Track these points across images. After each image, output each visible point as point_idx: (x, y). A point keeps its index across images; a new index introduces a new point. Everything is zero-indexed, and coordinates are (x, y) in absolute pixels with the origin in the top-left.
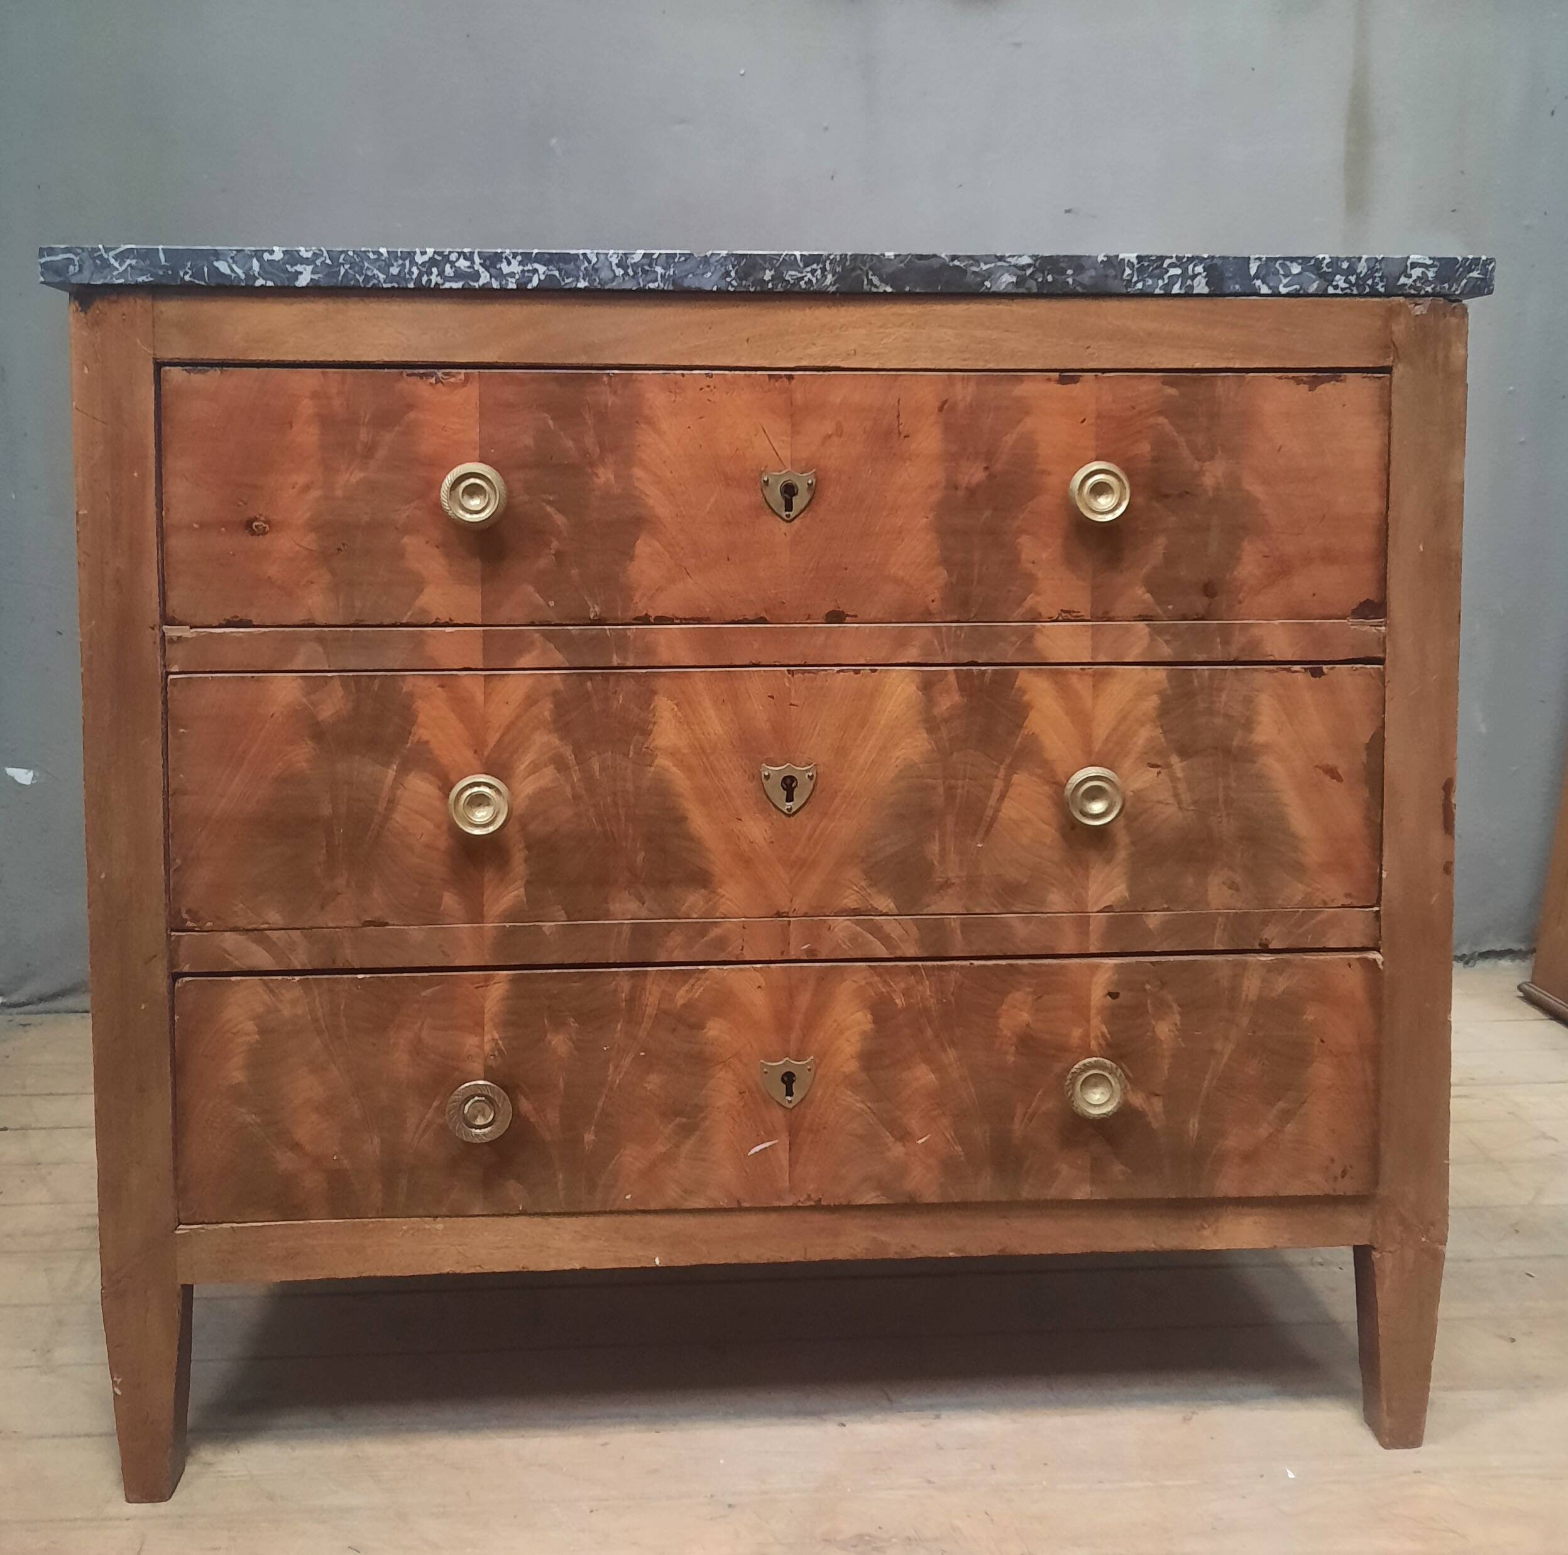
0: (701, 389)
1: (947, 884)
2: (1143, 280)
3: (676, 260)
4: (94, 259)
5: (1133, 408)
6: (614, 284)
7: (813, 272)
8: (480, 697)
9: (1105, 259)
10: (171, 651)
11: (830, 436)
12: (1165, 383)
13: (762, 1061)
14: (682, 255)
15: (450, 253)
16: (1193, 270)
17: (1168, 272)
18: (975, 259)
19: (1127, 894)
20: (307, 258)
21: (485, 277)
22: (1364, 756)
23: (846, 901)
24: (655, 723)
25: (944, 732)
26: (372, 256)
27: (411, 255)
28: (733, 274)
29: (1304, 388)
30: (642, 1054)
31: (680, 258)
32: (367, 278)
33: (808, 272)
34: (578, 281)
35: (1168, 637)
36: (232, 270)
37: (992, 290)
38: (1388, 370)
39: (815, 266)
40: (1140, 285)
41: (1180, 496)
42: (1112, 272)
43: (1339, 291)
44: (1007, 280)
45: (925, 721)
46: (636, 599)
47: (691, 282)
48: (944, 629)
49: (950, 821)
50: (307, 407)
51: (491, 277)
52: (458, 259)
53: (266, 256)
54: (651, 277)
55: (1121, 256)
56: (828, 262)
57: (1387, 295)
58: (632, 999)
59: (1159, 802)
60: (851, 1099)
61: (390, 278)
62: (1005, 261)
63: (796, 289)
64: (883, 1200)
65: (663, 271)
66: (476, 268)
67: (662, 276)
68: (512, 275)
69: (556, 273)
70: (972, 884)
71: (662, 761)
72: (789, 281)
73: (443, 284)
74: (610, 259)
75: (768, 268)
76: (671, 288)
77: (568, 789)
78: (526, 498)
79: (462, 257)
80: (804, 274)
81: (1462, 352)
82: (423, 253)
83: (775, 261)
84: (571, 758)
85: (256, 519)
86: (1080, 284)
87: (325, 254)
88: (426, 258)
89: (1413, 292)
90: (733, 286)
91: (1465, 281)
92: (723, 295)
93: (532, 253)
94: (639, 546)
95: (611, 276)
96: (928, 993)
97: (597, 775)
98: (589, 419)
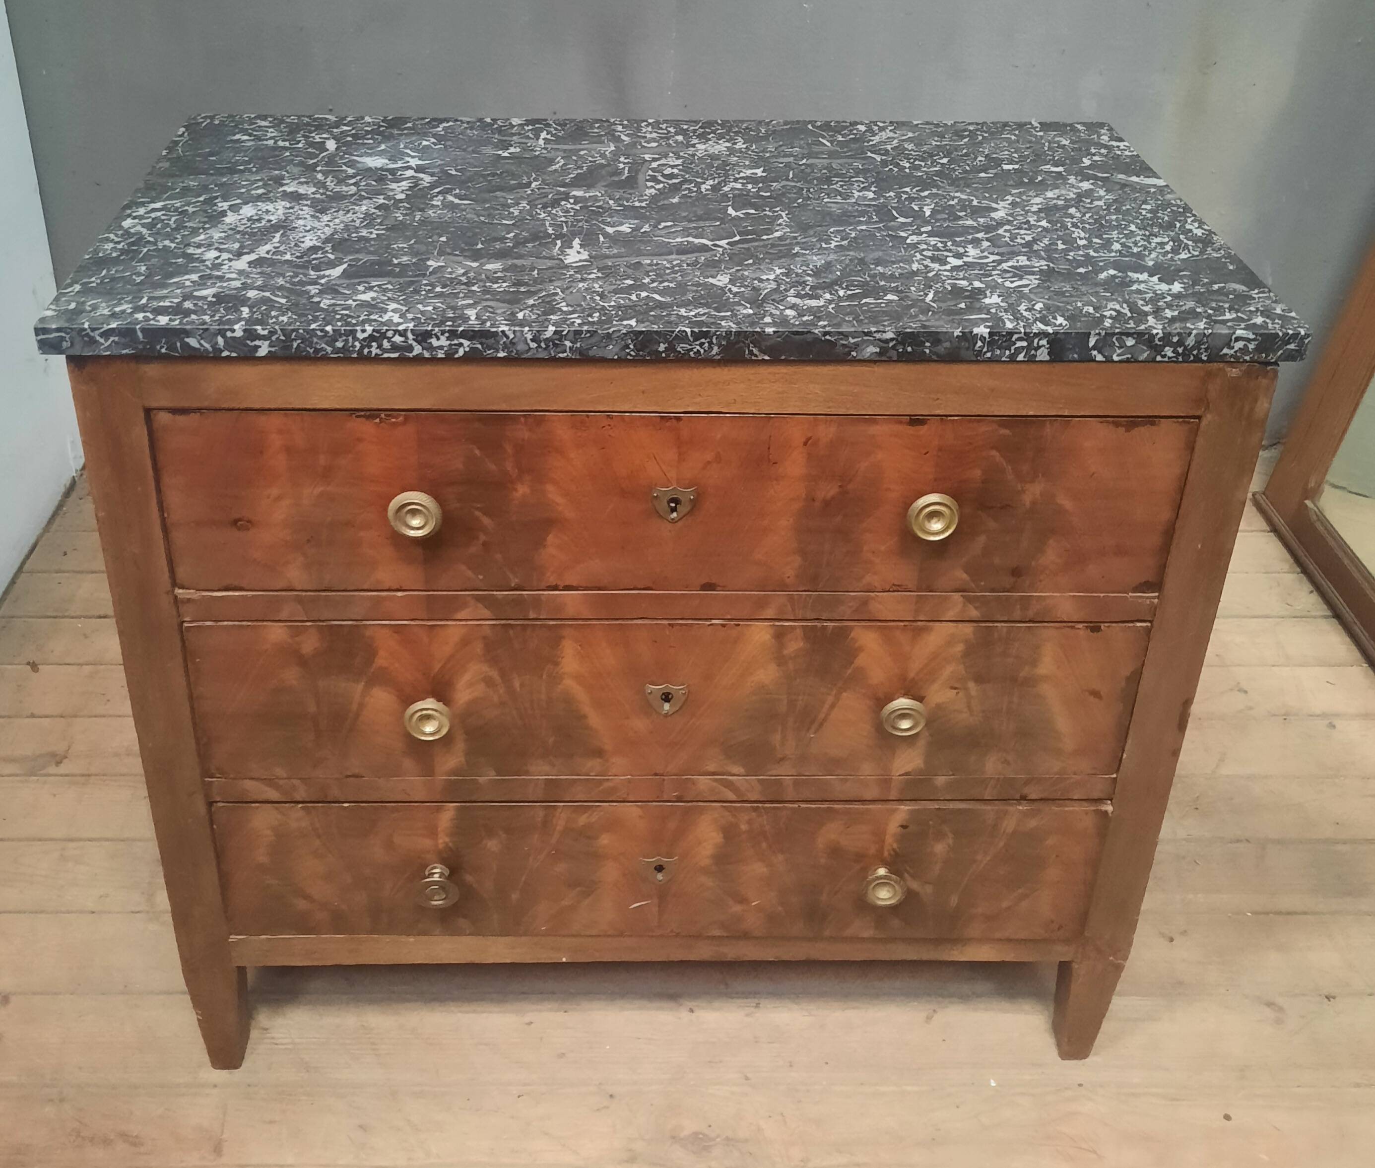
0: (603, 426)
1: (783, 759)
2: (993, 351)
3: (583, 336)
4: (83, 336)
5: (971, 444)
6: (529, 354)
7: (701, 345)
8: (425, 640)
9: (961, 334)
10: (183, 609)
11: (709, 462)
12: (1002, 425)
13: (641, 858)
14: (588, 331)
15: (387, 330)
16: (1038, 343)
17: (1015, 344)
18: (844, 335)
19: (922, 766)
20: (264, 336)
21: (417, 349)
22: (1123, 684)
23: (706, 767)
24: (562, 658)
25: (791, 666)
26: (319, 333)
27: (353, 333)
28: (631, 346)
29: (1121, 430)
30: (553, 852)
31: (586, 334)
32: (317, 351)
33: (697, 345)
34: (498, 351)
35: (977, 605)
36: (201, 345)
37: (858, 358)
38: (1199, 417)
39: (703, 340)
40: (989, 355)
41: (1002, 508)
42: (965, 344)
43: (1166, 359)
44: (871, 350)
45: (776, 658)
46: (549, 574)
47: (594, 352)
48: (796, 597)
49: (790, 721)
50: (276, 440)
51: (423, 349)
52: (394, 336)
53: (229, 334)
54: (560, 349)
55: (975, 331)
56: (714, 338)
57: (1209, 361)
58: (545, 822)
59: (955, 711)
60: (705, 880)
61: (337, 350)
62: (871, 336)
63: (686, 357)
64: (725, 934)
65: (571, 345)
66: (410, 342)
67: (571, 348)
68: (441, 347)
69: (479, 346)
70: (803, 759)
71: (569, 683)
72: (680, 352)
73: (382, 355)
74: (525, 336)
75: (662, 342)
76: (578, 357)
77: (496, 698)
78: (458, 505)
79: (397, 333)
80: (693, 347)
81: (1266, 405)
82: (364, 331)
83: (668, 337)
84: (498, 679)
85: (240, 520)
86: (936, 353)
87: (279, 332)
88: (366, 335)
89: (1232, 360)
90: (631, 355)
91: (1281, 352)
92: (621, 362)
93: (457, 331)
94: (550, 538)
95: (527, 348)
96: (765, 822)
97: (518, 689)
98: (509, 449)
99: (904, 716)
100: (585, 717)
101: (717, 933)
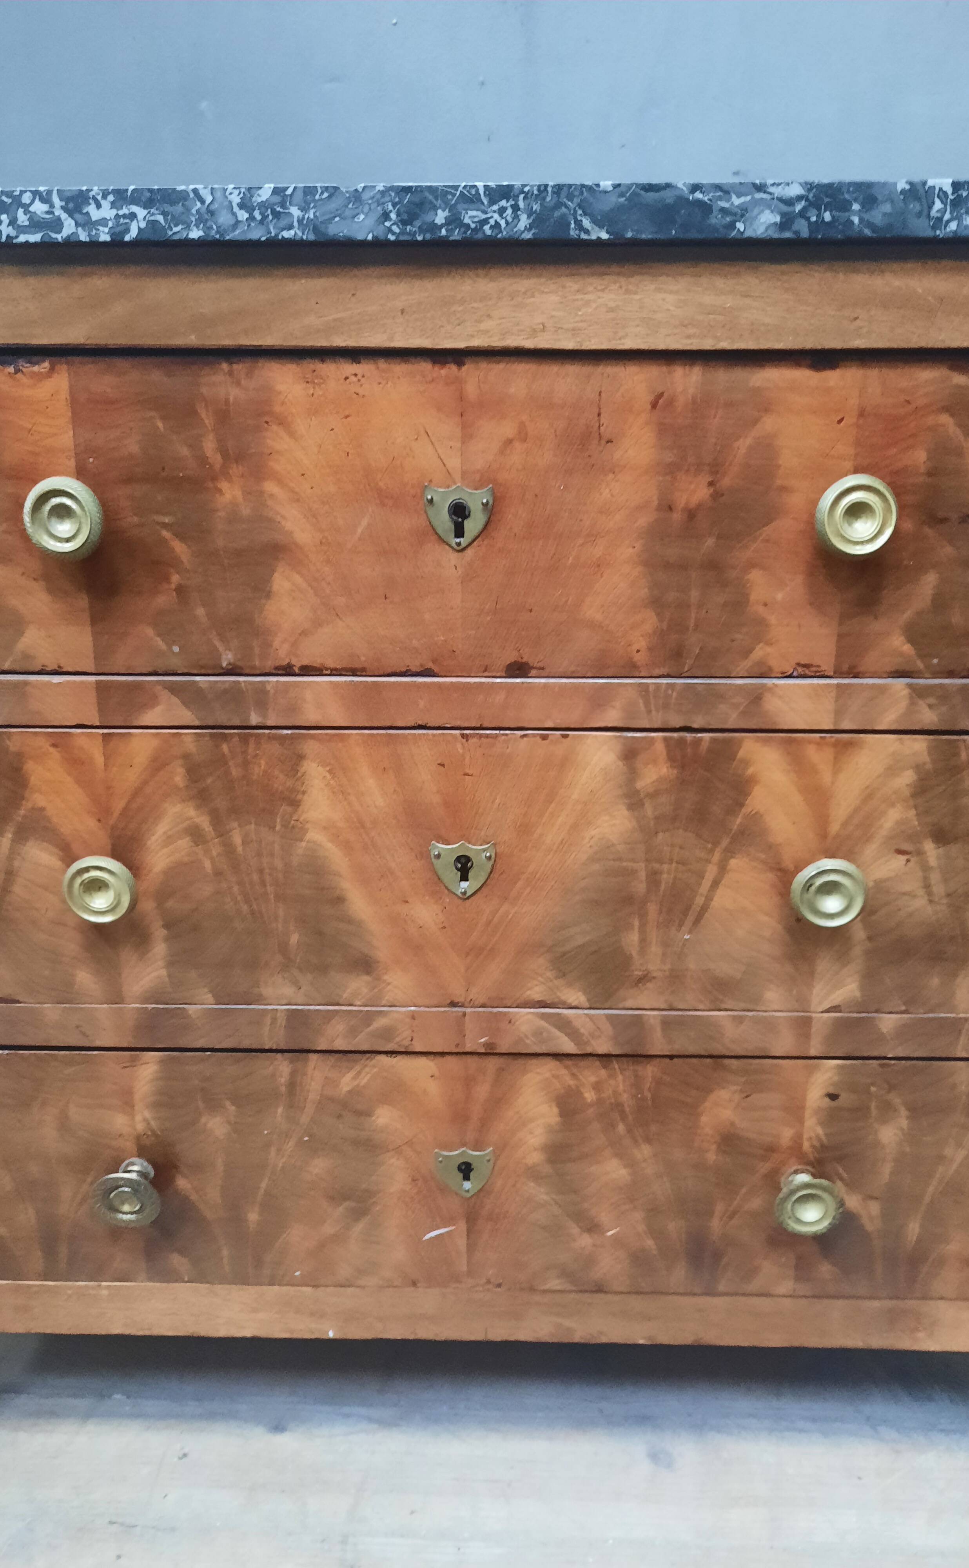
0: (346, 378)
1: (644, 979)
2: (959, 218)
3: (317, 197)
5: (908, 402)
6: (237, 232)
7: (502, 211)
8: (99, 760)
9: (907, 187)
11: (511, 441)
13: (436, 1150)
14: (324, 189)
15: (22, 192)
18: (723, 190)
19: (858, 994)
21: (69, 227)
23: (528, 993)
24: (304, 793)
25: (649, 809)
28: (393, 216)
30: (306, 1139)
31: (322, 193)
33: (494, 212)
34: (188, 227)
35: (933, 701)
37: (744, 238)
39: (503, 203)
40: (953, 226)
41: (960, 520)
42: (914, 206)
44: (767, 220)
45: (627, 796)
46: (277, 645)
47: (339, 229)
48: (651, 687)
49: (652, 909)
51: (77, 225)
52: (32, 202)
54: (283, 222)
55: (930, 183)
56: (522, 196)
58: (292, 1085)
59: (904, 894)
60: (534, 1190)
62: (765, 192)
63: (480, 236)
65: (300, 213)
66: (57, 214)
67: (300, 221)
68: (103, 222)
69: (160, 218)
70: (675, 978)
71: (314, 835)
72: (468, 225)
73: (17, 237)
74: (231, 197)
75: (440, 208)
76: (312, 237)
77: (208, 865)
79: (38, 197)
80: (489, 215)
83: (450, 197)
84: (209, 830)
86: (870, 225)
90: (394, 233)
93: (127, 190)
94: (278, 579)
95: (232, 222)
96: (621, 1087)
97: (240, 849)
99: (830, 888)
100: (340, 900)
101: (554, 1283)
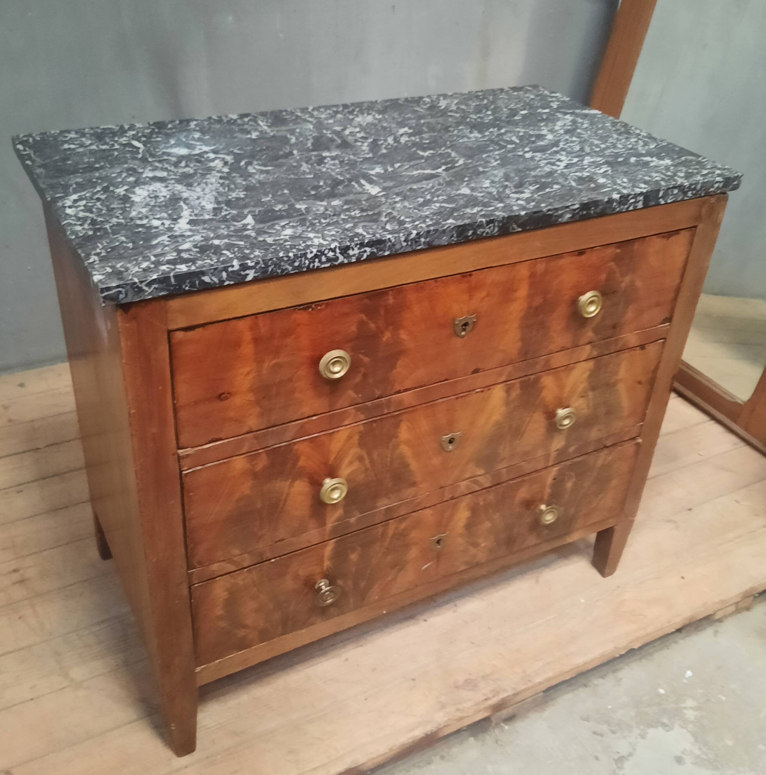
1: (503, 459)
2: (620, 207)
3: (431, 234)
4: (133, 288)
5: (603, 260)
6: (402, 250)
7: (490, 228)
8: (328, 442)
9: (607, 200)
10: (183, 462)
11: (484, 298)
12: (618, 248)
13: (430, 539)
14: (434, 230)
15: (325, 250)
16: (639, 199)
17: (630, 201)
18: (557, 210)
19: (565, 444)
20: (252, 266)
21: (341, 259)
22: (651, 374)
23: (466, 475)
24: (400, 433)
25: (512, 405)
26: (285, 259)
27: (305, 255)
28: (455, 235)
29: (665, 240)
30: (386, 551)
31: (433, 232)
32: (283, 271)
33: (487, 228)
34: (385, 252)
35: (597, 348)
36: (212, 280)
37: (561, 222)
38: (695, 227)
39: (491, 225)
40: (618, 209)
41: (613, 293)
42: (609, 205)
43: (688, 198)
44: (568, 216)
45: (506, 403)
46: (396, 384)
47: (436, 243)
48: (517, 365)
49: (509, 436)
50: (248, 336)
51: (344, 258)
52: (329, 252)
53: (230, 269)
54: (418, 244)
55: (613, 198)
56: (497, 222)
57: (704, 196)
58: (383, 534)
59: (583, 409)
60: (460, 540)
61: (295, 268)
62: (569, 208)
63: (482, 237)
64: (467, 567)
65: (424, 240)
66: (337, 255)
67: (424, 242)
68: (354, 255)
69: (375, 250)
70: (512, 456)
71: (402, 447)
72: (479, 234)
73: (321, 266)
74: (401, 239)
75: (471, 230)
76: (427, 247)
77: (363, 468)
78: (352, 354)
79: (330, 250)
80: (485, 230)
81: (722, 215)
82: (311, 252)
83: (474, 226)
84: (365, 456)
85: (223, 394)
86: (596, 213)
87: (261, 262)
88: (313, 255)
89: (713, 194)
90: (454, 241)
91: (731, 185)
92: (449, 246)
93: (364, 242)
94: (399, 363)
95: (401, 247)
97: (376, 459)
98: (382, 312)
99: (566, 418)
100: (408, 465)
101: (463, 568)
